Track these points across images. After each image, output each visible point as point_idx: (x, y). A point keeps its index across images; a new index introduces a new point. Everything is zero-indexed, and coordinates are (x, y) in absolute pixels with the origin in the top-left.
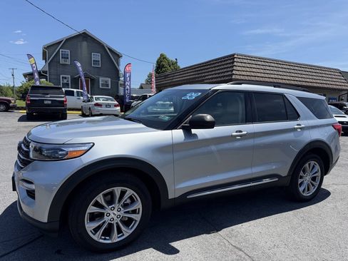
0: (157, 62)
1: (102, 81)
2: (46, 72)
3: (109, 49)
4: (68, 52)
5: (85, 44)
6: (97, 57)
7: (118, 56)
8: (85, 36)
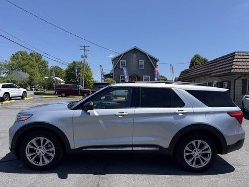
0: (191, 61)
1: (145, 78)
2: (112, 74)
3: (150, 56)
4: (125, 61)
5: (135, 55)
6: (142, 62)
7: (156, 61)
8: (135, 50)
